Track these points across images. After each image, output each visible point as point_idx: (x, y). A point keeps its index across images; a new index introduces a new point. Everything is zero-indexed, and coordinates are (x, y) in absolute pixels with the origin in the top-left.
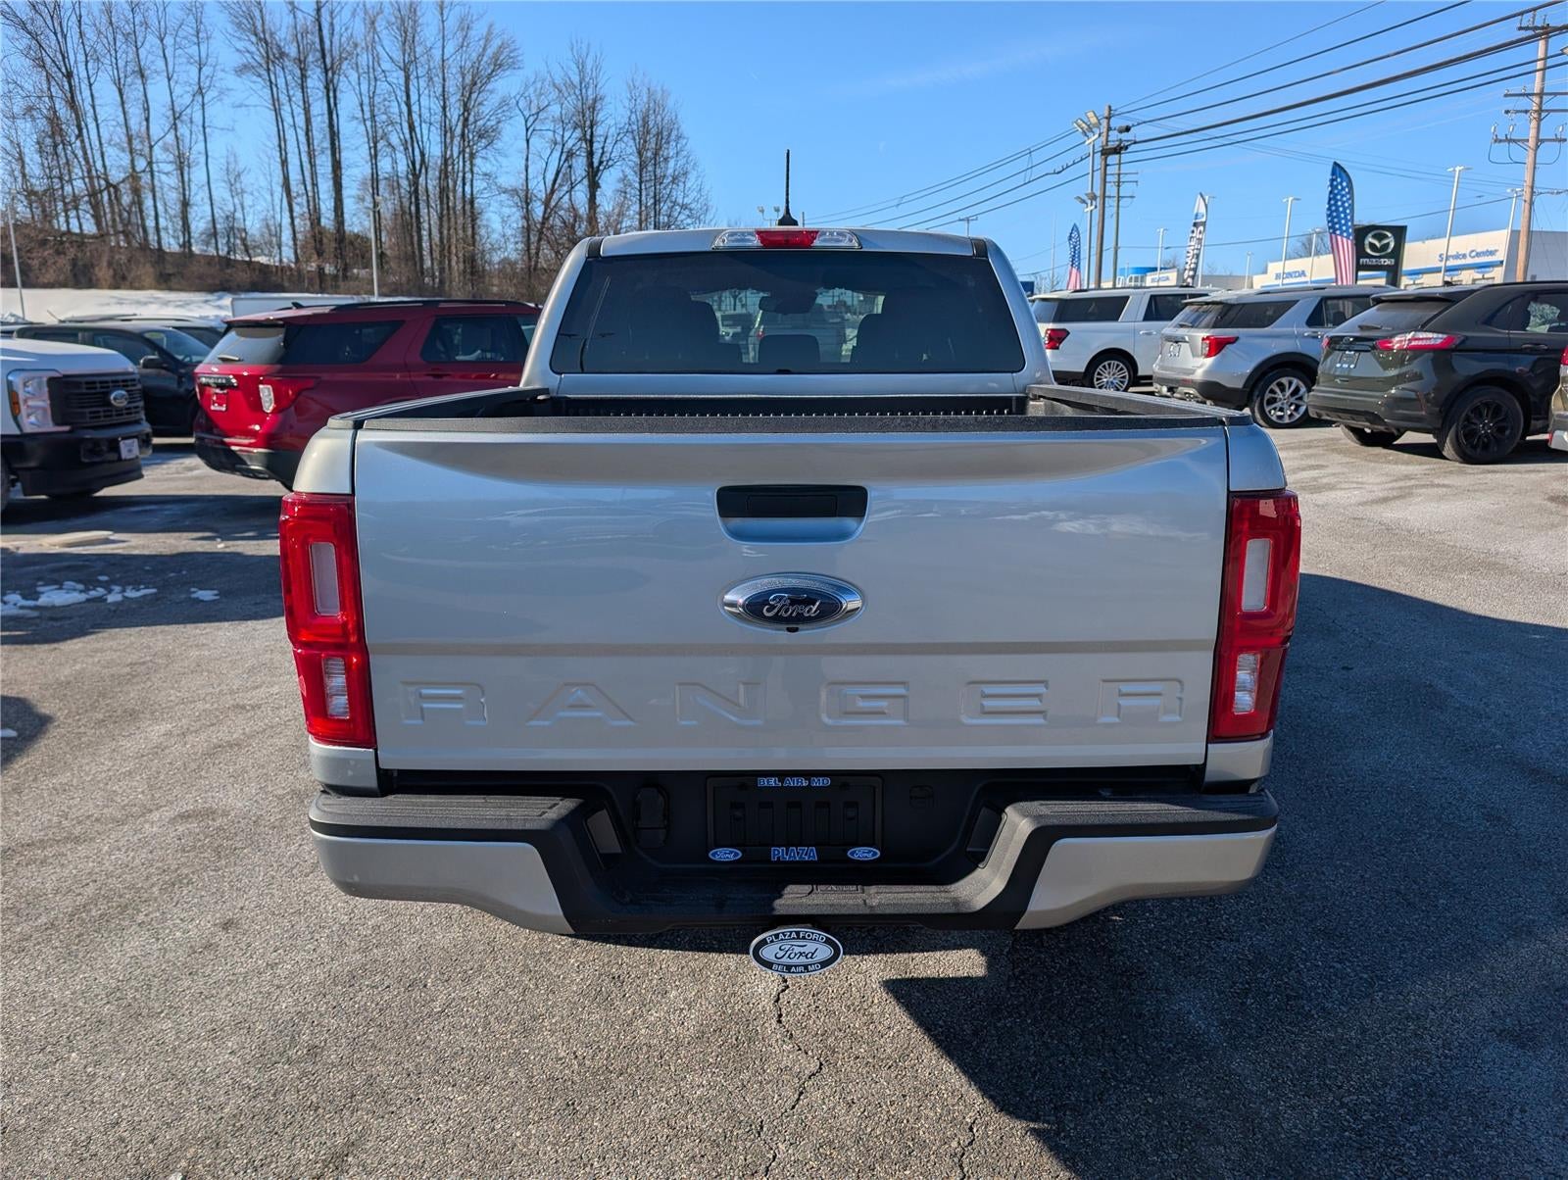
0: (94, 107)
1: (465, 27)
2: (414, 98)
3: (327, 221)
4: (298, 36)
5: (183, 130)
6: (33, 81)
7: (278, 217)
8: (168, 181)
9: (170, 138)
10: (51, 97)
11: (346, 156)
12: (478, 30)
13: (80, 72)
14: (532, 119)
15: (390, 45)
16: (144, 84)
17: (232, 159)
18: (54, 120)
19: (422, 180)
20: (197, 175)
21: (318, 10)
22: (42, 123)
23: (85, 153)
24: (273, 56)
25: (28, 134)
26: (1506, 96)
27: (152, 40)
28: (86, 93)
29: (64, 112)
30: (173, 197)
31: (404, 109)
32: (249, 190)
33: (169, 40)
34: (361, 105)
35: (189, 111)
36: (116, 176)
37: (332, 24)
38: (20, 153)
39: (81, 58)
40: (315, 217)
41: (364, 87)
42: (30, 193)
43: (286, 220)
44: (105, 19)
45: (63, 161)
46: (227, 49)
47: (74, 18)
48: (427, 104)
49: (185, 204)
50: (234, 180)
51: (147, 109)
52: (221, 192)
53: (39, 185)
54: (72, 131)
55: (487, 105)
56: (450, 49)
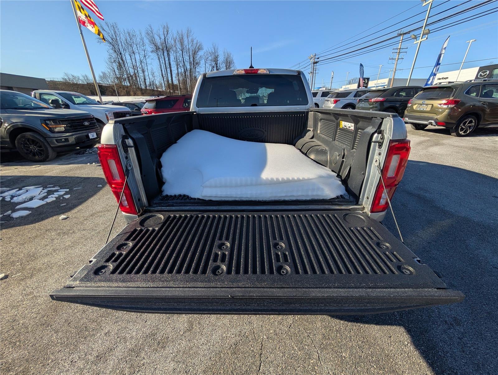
0: (126, 60)
1: (192, 41)
2: (184, 56)
3: (170, 82)
4: (162, 44)
5: (143, 64)
6: (114, 55)
7: (161, 81)
8: (141, 75)
9: (141, 66)
10: (118, 58)
11: (172, 69)
12: (195, 42)
13: (123, 53)
14: (206, 60)
15: (179, 46)
16: (134, 55)
17: (152, 70)
18: (119, 63)
19: (186, 73)
20: (146, 73)
21: (165, 38)
22: (117, 64)
23: (126, 69)
24: (157, 49)
25: (115, 66)
26: (393, 49)
27: (135, 46)
28: (124, 57)
29: (121, 61)
30: (142, 78)
31: (182, 59)
32: (156, 76)
33: (138, 46)
34: (175, 58)
35: (143, 60)
36: (132, 74)
37: (168, 41)
38: (114, 70)
39: (122, 50)
40: (168, 81)
41: (175, 54)
42: (117, 78)
43: (163, 82)
44: (126, 41)
45: (122, 71)
46: (149, 47)
47: (120, 42)
48: (186, 58)
49: (145, 79)
50: (153, 74)
51: (136, 60)
52: (151, 76)
53: (118, 76)
54: (123, 65)
55: (198, 57)
56: (190, 45)
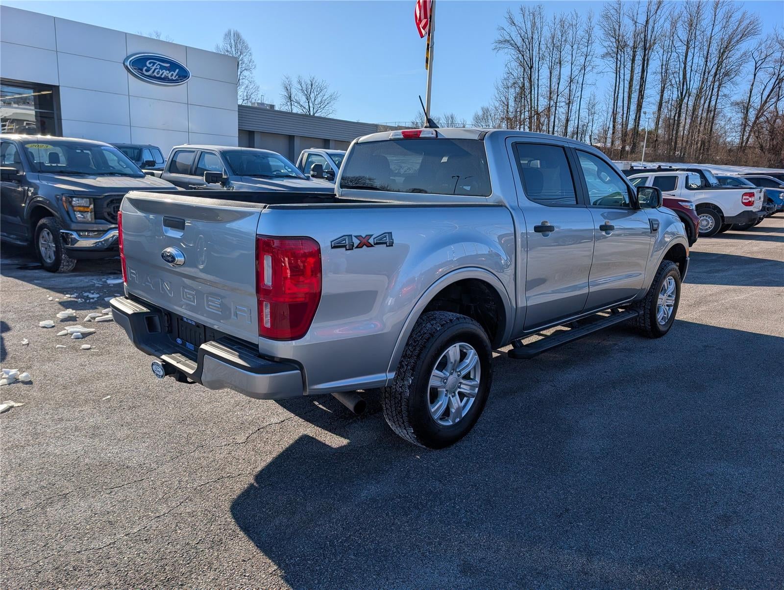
0: (538, 80)
1: (728, 17)
2: (689, 58)
3: (631, 126)
4: (636, 35)
5: (573, 86)
6: (518, 72)
7: (608, 124)
8: (562, 110)
9: (567, 91)
10: (524, 78)
11: (647, 92)
12: (737, 16)
13: (535, 66)
14: (760, 62)
15: (682, 33)
16: (560, 66)
17: (592, 98)
18: (523, 88)
19: (685, 101)
20: (575, 107)
21: (647, 22)
22: (518, 90)
23: (531, 100)
24: (621, 46)
25: (512, 93)
27: (568, 47)
28: (537, 75)
29: (527, 84)
30: (563, 117)
31: (683, 66)
32: (597, 112)
33: (575, 47)
34: (662, 65)
35: (577, 78)
36: (540, 109)
37: (653, 28)
38: (508, 103)
39: (538, 59)
40: (625, 125)
41: (665, 56)
42: (508, 119)
43: (611, 126)
44: (550, 40)
45: (523, 104)
46: (600, 45)
47: (538, 43)
48: (698, 61)
49: (567, 120)
50: (591, 113)
51: (559, 79)
52: (584, 113)
53: (511, 115)
54: (527, 91)
55: (735, 55)
56: (716, 29)
